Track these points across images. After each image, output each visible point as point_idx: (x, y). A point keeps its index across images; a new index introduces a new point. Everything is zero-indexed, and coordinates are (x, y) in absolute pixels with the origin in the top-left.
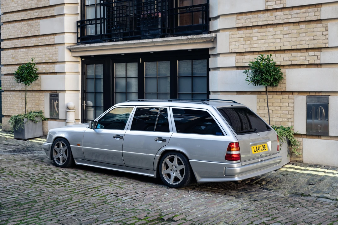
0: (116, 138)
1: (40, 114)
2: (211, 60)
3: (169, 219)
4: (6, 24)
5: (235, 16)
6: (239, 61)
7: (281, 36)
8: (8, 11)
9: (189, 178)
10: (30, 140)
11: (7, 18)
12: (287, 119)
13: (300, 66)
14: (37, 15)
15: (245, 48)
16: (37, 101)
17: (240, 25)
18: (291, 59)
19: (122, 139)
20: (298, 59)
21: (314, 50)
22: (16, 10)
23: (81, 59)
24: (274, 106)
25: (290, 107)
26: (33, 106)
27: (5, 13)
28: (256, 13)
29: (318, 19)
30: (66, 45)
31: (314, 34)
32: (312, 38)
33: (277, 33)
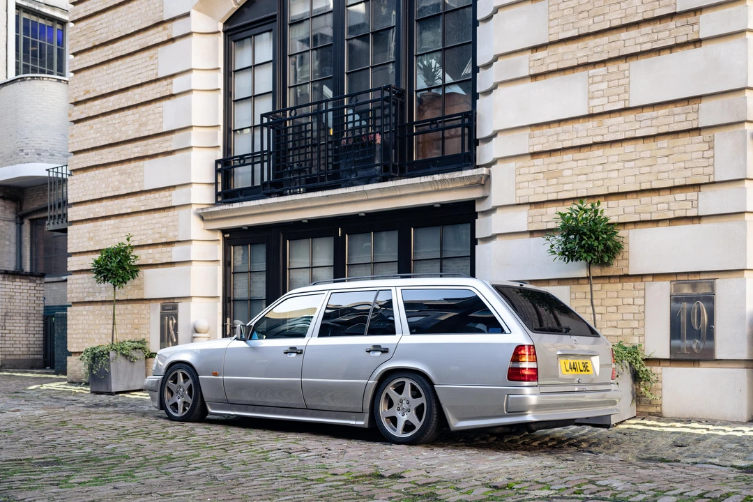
0: (288, 355)
1: (140, 345)
2: (479, 222)
3: (393, 475)
4: (78, 173)
5: (528, 131)
6: (535, 219)
7: (620, 165)
8: (82, 148)
9: (434, 422)
10: (120, 395)
11: (80, 161)
12: (630, 330)
13: (656, 222)
14: (139, 152)
15: (548, 193)
16: (136, 321)
17: (537, 149)
18: (639, 209)
19: (302, 355)
20: (653, 208)
21: (686, 190)
22: (98, 145)
23: (223, 236)
24: (604, 306)
25: (637, 305)
26: (127, 331)
27: (75, 153)
28: (570, 122)
29: (695, 126)
30: (194, 208)
31: (685, 157)
32: (682, 165)
33: (611, 159)
